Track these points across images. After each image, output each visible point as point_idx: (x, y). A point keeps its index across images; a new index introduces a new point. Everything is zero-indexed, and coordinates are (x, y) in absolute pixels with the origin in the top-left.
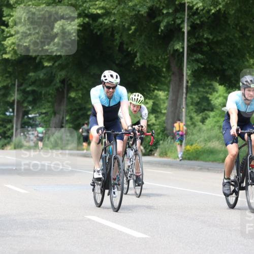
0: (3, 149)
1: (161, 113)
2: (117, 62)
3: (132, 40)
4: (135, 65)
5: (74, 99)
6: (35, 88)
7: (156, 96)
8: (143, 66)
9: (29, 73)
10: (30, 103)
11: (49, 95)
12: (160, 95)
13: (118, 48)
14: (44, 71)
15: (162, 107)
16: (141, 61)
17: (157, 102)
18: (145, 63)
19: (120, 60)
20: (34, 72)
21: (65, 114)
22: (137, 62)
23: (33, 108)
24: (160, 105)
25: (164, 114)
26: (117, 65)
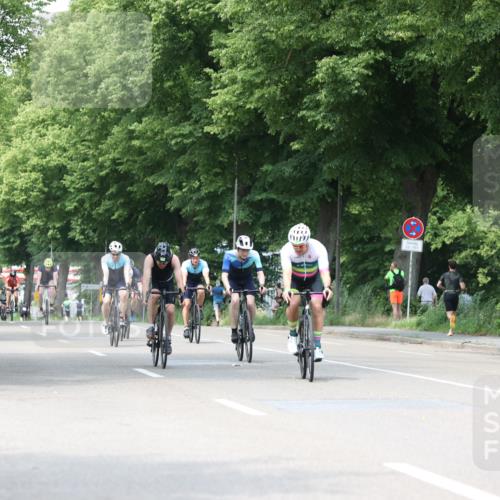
0: (208, 325)
2: (445, 141)
5: (357, 219)
6: (274, 196)
9: (262, 165)
10: (265, 226)
11: (304, 210)
13: (446, 112)
14: (293, 161)
19: (451, 137)
20: (273, 164)
21: (337, 252)
23: (272, 237)
26: (445, 147)
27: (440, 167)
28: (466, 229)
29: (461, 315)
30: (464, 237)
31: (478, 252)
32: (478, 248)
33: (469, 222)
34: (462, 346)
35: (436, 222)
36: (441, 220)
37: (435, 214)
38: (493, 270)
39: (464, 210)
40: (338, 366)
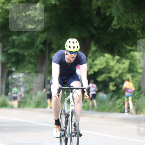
1: (137, 72)
2: (96, 25)
3: (110, 4)
4: (112, 28)
6: (17, 50)
7: (132, 57)
8: (120, 29)
10: (14, 63)
11: (31, 56)
12: (136, 56)
13: (95, 12)
15: (138, 67)
16: (118, 24)
17: (133, 62)
18: (122, 26)
19: (98, 23)
22: (114, 25)
23: (16, 69)
24: (137, 65)
25: (140, 73)
26: (95, 28)
27: (92, 36)
28: (104, 65)
29: (102, 104)
30: (104, 68)
31: (110, 75)
32: (110, 73)
33: (106, 62)
34: (103, 117)
35: (91, 62)
36: (93, 61)
37: (90, 58)
38: (117, 84)
39: (104, 56)
40: (47, 126)
